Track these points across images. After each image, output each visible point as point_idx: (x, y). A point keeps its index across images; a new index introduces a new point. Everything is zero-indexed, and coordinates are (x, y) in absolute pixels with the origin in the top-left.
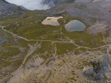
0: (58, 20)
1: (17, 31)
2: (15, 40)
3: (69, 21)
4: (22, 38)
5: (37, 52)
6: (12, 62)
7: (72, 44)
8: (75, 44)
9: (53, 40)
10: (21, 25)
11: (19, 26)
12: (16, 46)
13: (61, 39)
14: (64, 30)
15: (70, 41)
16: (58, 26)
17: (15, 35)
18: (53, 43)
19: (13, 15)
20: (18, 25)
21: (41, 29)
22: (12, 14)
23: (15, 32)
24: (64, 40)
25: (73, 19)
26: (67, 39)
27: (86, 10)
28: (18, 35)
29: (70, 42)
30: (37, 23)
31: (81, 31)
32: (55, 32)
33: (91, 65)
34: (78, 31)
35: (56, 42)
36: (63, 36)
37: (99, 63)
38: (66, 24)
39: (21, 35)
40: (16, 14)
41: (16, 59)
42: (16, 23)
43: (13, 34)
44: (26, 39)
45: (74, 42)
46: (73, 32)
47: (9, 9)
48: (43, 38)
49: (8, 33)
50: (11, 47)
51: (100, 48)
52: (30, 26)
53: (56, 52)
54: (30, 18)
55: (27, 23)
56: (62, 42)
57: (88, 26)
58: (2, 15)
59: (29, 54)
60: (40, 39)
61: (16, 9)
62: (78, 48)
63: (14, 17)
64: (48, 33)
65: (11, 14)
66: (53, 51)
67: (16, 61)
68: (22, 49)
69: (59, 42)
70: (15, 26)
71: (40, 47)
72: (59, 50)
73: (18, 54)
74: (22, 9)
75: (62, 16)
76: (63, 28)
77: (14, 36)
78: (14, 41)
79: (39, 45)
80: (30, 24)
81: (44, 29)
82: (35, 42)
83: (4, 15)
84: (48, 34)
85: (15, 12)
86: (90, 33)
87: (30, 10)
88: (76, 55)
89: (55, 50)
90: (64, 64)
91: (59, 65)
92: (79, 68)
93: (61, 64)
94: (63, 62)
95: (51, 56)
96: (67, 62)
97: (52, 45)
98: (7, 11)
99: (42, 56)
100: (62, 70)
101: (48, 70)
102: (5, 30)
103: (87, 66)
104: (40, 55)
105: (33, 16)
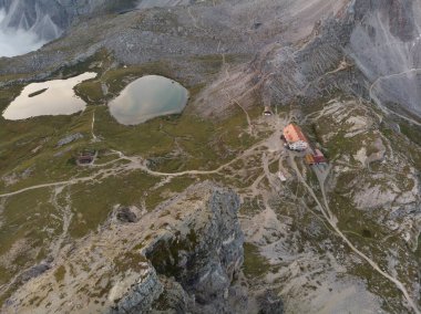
0: (75, 88)
3: (124, 85)
7: (141, 174)
8: (149, 171)
9: (58, 180)
13: (92, 165)
14: (108, 126)
15: (129, 162)
16: (80, 112)
18: (58, 191)
24: (105, 168)
25: (139, 74)
26: (117, 156)
27: (180, 34)
29: (130, 167)
31: (174, 115)
32: (69, 139)
34: (163, 117)
35: (73, 181)
36: (101, 151)
38: (110, 97)
45: (146, 162)
46: (147, 122)
48: (11, 181)
51: (240, 161)
53: (65, 229)
56: (96, 175)
57: (194, 90)
62: (161, 184)
64: (39, 152)
66: (52, 230)
69: (85, 179)
72: (80, 215)
75: (90, 71)
76: (105, 116)
81: (18, 138)
84: (39, 156)
86: (207, 113)
88: (130, 221)
89: (62, 223)
90: (56, 287)
91: (31, 302)
92: (94, 295)
93: (42, 294)
94: (53, 281)
95: (42, 256)
96: (72, 272)
97: (53, 201)
103: (129, 271)
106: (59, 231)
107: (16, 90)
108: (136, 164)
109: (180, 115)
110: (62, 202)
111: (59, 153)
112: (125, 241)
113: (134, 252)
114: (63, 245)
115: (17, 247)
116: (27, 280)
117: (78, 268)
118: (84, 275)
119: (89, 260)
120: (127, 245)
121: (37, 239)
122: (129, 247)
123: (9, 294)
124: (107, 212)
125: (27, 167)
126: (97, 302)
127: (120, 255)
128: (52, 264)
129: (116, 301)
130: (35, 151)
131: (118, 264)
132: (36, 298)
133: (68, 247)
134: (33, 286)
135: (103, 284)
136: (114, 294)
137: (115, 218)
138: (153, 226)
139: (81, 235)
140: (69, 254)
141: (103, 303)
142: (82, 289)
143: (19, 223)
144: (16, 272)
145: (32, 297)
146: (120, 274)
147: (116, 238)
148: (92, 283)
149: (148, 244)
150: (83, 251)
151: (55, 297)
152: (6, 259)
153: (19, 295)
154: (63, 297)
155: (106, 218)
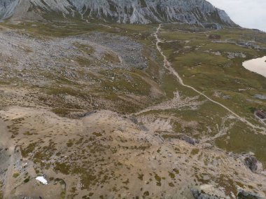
1: (177, 58)
2: (161, 72)
4: (175, 74)
5: (179, 112)
6: (121, 99)
9: (236, 112)
10: (193, 49)
11: (188, 49)
12: (151, 82)
13: (262, 120)
17: (168, 64)
18: (231, 117)
19: (191, 25)
20: (188, 47)
21: (228, 76)
22: (193, 22)
23: (171, 59)
28: (172, 66)
30: (232, 59)
32: (263, 97)
35: (243, 119)
39: (177, 69)
40: (201, 24)
41: (131, 100)
42: (187, 42)
43: (165, 60)
44: (181, 81)
47: (195, 10)
48: (217, 95)
49: (160, 55)
50: (143, 78)
52: (210, 58)
53: (216, 136)
54: (221, 43)
55: (208, 51)
56: (258, 127)
58: (173, 18)
59: (161, 107)
60: (210, 94)
61: (207, 14)
63: (191, 28)
64: (241, 92)
65: (190, 23)
66: (210, 131)
67: (129, 103)
68: (156, 91)
69: (251, 125)
70: (181, 46)
71: (193, 109)
72: (229, 137)
73: (143, 94)
74: (221, 18)
77: (165, 64)
78: (157, 73)
79: (195, 104)
80: (213, 55)
81: (239, 78)
82: (192, 94)
83: (177, 21)
85: (202, 20)
88: (250, 168)
89: (218, 132)
90: (189, 155)
91: (176, 149)
92: (197, 177)
93: (182, 151)
94: (190, 151)
95: (196, 137)
96: (200, 156)
97: (224, 119)
98: (186, 14)
99: (176, 123)
100: (168, 159)
101: (146, 141)
102: (158, 48)
103: (222, 188)
104: (177, 119)
105: (232, 40)
110: (227, 123)
111: (250, 100)
112: (236, 174)
113: (235, 184)
114: (208, 142)
115: (192, 123)
116: (183, 139)
117: (203, 158)
118: (202, 164)
119: (211, 160)
120: (235, 176)
121: (202, 129)
122: (235, 178)
123: (173, 137)
124: (243, 150)
125: (229, 94)
126: (195, 180)
127: (227, 177)
128: (196, 144)
129: (202, 192)
130: (240, 90)
131: (221, 179)
132: (178, 150)
133: (209, 145)
134: (182, 144)
135: (206, 178)
136: (204, 187)
137: (244, 158)
138: (261, 185)
139: (219, 146)
140: (206, 148)
141: (197, 185)
142: (195, 168)
143: (202, 114)
144: (183, 132)
145: (178, 147)
146: (217, 184)
147: (234, 167)
148: (202, 171)
149: (246, 190)
150: (213, 154)
151: (184, 157)
152: (185, 124)
153: (175, 141)
154: (186, 161)
155: (239, 152)
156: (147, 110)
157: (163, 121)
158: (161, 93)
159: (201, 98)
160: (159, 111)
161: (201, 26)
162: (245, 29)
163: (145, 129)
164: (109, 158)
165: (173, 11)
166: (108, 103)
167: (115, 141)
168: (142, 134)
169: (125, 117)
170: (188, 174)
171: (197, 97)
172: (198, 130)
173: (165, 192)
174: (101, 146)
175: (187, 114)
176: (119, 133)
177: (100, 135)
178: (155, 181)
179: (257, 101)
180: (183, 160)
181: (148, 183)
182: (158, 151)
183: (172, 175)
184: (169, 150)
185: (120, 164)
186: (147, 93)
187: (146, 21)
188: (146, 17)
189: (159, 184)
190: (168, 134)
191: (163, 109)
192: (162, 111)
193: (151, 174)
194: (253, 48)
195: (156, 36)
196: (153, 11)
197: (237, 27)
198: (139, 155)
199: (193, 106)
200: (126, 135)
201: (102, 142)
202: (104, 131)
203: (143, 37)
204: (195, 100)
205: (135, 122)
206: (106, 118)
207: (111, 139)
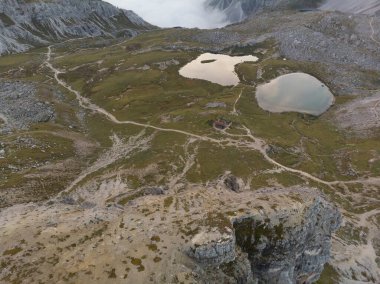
0: (236, 66)
1: (94, 89)
2: (80, 116)
3: (277, 75)
4: (101, 111)
5: (128, 160)
6: (31, 179)
7: (257, 155)
8: (266, 156)
9: (195, 133)
10: (112, 70)
11: (104, 73)
12: (71, 135)
13: (223, 131)
14: (249, 104)
15: (252, 141)
16: (232, 86)
17: (85, 100)
18: (192, 140)
19: (97, 39)
20: (104, 69)
21: (169, 92)
22: (98, 33)
23: (87, 92)
24: (232, 138)
25: (294, 70)
26: (245, 133)
27: (351, 42)
28: (93, 102)
29: (252, 145)
30: (165, 70)
31: (311, 116)
32: (215, 105)
33: (229, 230)
34: (299, 114)
35: (205, 138)
36: (235, 124)
37: (279, 230)
38: (261, 81)
39: (101, 103)
40: (110, 34)
41: (48, 174)
42: (100, 62)
43: (79, 97)
44: (113, 118)
45: (267, 147)
46: (283, 113)
47: (93, 17)
48: (165, 120)
49: (68, 92)
50: (54, 133)
52: (138, 76)
53: (185, 171)
54: (145, 53)
55: (132, 68)
56: (223, 140)
57: (341, 98)
58: (66, 34)
59: (101, 164)
60: (158, 122)
61: (111, 19)
62: (271, 171)
63: (98, 43)
64: (190, 106)
65: (94, 35)
66: (175, 167)
67: (48, 179)
68: (83, 145)
69: (214, 140)
70: (93, 71)
71: (144, 148)
72: (199, 166)
73: (64, 157)
74: (132, 21)
75: (254, 54)
76: (250, 96)
77: (80, 102)
78: (74, 119)
79: (143, 142)
80: (141, 71)
82: (134, 130)
83: (74, 36)
84: (190, 110)
85: (108, 28)
86: (344, 125)
87: (156, 27)
88: (233, 189)
89: (185, 165)
90: (162, 210)
91: (144, 211)
92: (183, 231)
93: (152, 209)
94: (162, 204)
95: (162, 182)
96: (176, 204)
97: (185, 146)
98: (82, 24)
99: (130, 177)
100: (139, 230)
101: (99, 220)
102: (60, 82)
103: (215, 229)
104: (130, 171)
105: (156, 46)
106: (180, 170)
107: (194, 55)
108: (258, 145)
109: (316, 117)
110: (191, 150)
111: (203, 113)
112: (222, 203)
113: (225, 216)
114: (178, 182)
115: (151, 168)
116: (147, 194)
117: (181, 204)
118: (183, 212)
119: (191, 203)
120: (222, 207)
121: (164, 170)
122: (224, 210)
123: (133, 197)
124: (218, 173)
125: (179, 114)
126: (183, 237)
127: (214, 212)
128: (166, 192)
129: (197, 246)
130: (188, 105)
131: (209, 218)
132: (147, 210)
133: (181, 185)
134: (149, 200)
135: (193, 227)
136: (197, 239)
137: (222, 181)
138: (249, 203)
139: (192, 181)
140: (179, 191)
141: (187, 241)
142: (177, 222)
143: (158, 151)
144: (143, 185)
145: (145, 207)
146: (208, 227)
147: (217, 197)
148: (186, 221)
149: (239, 215)
150: (190, 194)
151: (158, 216)
152: (141, 173)
153: (139, 202)
154: (163, 219)
155: (215, 178)
156: (81, 178)
157: (112, 182)
158: (91, 145)
159: (149, 132)
160: (101, 171)
161: (110, 38)
162: (165, 30)
163: (89, 205)
164: (51, 276)
165: (61, 23)
166: (11, 194)
167: (48, 246)
168: (89, 214)
169: (51, 203)
170: (171, 234)
171: (143, 132)
172: (161, 173)
173: (153, 274)
174: (29, 265)
175: (138, 159)
176: (51, 231)
177: (18, 249)
178: (134, 269)
179: (211, 112)
180: (158, 220)
181: (126, 276)
182: (122, 226)
183: (153, 247)
184: (135, 217)
185: (72, 275)
186: (72, 152)
187: (22, 48)
188: (21, 40)
189: (141, 268)
190: (126, 196)
191: (105, 166)
192: (103, 169)
193: (125, 262)
194: (182, 49)
195: (49, 65)
196: (29, 28)
197: (155, 29)
198: (96, 246)
199: (142, 145)
200: (64, 229)
201: (27, 260)
202: (23, 242)
203: (28, 73)
204: (143, 137)
205: (71, 202)
206: (17, 219)
207: (40, 247)
